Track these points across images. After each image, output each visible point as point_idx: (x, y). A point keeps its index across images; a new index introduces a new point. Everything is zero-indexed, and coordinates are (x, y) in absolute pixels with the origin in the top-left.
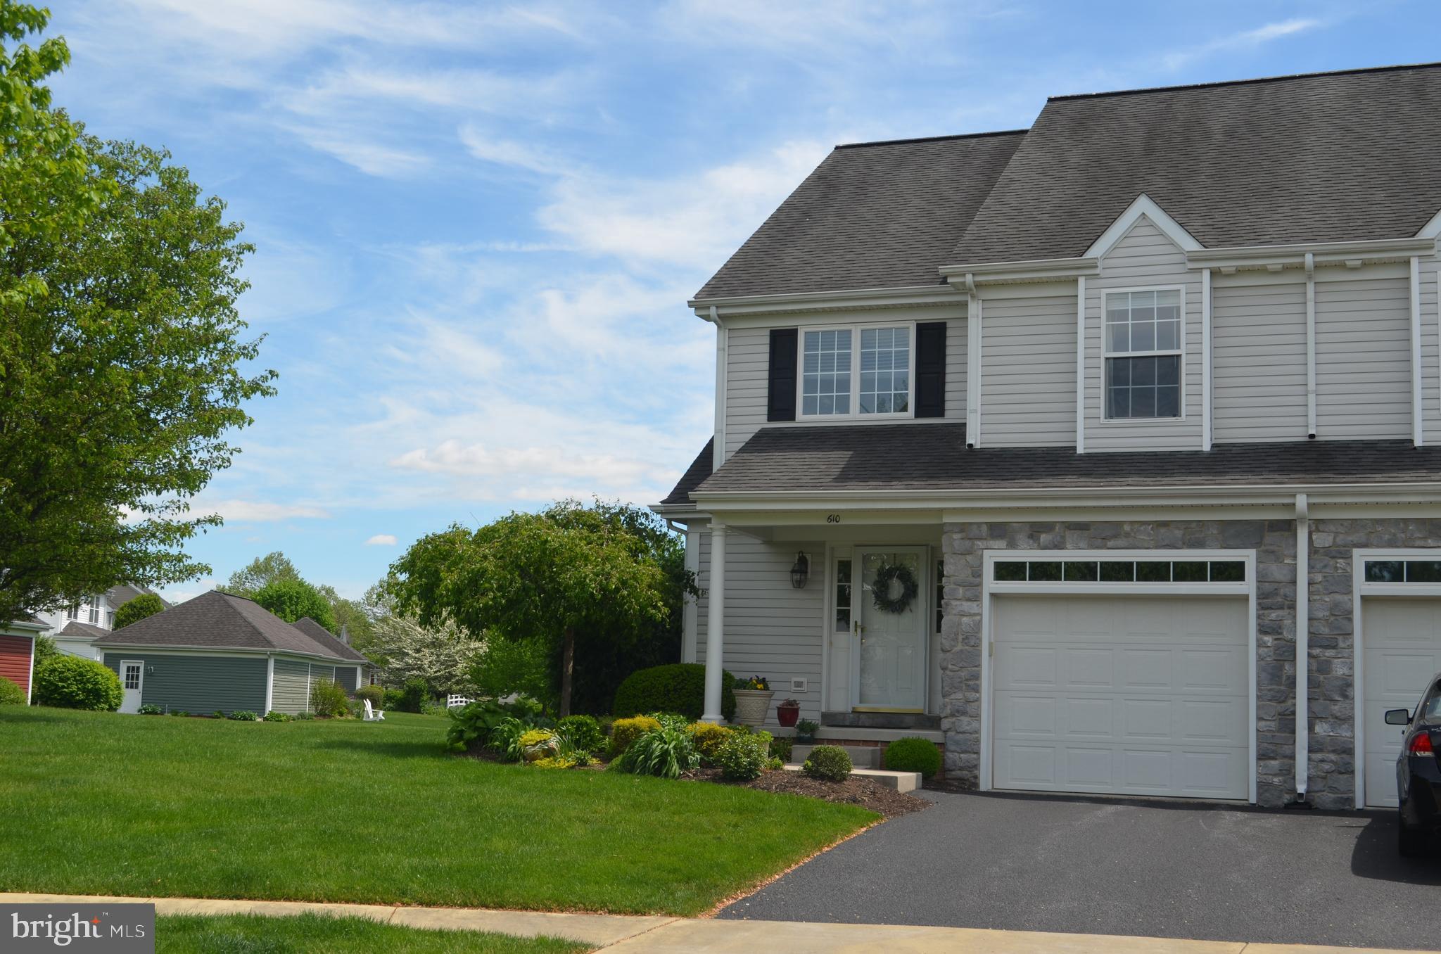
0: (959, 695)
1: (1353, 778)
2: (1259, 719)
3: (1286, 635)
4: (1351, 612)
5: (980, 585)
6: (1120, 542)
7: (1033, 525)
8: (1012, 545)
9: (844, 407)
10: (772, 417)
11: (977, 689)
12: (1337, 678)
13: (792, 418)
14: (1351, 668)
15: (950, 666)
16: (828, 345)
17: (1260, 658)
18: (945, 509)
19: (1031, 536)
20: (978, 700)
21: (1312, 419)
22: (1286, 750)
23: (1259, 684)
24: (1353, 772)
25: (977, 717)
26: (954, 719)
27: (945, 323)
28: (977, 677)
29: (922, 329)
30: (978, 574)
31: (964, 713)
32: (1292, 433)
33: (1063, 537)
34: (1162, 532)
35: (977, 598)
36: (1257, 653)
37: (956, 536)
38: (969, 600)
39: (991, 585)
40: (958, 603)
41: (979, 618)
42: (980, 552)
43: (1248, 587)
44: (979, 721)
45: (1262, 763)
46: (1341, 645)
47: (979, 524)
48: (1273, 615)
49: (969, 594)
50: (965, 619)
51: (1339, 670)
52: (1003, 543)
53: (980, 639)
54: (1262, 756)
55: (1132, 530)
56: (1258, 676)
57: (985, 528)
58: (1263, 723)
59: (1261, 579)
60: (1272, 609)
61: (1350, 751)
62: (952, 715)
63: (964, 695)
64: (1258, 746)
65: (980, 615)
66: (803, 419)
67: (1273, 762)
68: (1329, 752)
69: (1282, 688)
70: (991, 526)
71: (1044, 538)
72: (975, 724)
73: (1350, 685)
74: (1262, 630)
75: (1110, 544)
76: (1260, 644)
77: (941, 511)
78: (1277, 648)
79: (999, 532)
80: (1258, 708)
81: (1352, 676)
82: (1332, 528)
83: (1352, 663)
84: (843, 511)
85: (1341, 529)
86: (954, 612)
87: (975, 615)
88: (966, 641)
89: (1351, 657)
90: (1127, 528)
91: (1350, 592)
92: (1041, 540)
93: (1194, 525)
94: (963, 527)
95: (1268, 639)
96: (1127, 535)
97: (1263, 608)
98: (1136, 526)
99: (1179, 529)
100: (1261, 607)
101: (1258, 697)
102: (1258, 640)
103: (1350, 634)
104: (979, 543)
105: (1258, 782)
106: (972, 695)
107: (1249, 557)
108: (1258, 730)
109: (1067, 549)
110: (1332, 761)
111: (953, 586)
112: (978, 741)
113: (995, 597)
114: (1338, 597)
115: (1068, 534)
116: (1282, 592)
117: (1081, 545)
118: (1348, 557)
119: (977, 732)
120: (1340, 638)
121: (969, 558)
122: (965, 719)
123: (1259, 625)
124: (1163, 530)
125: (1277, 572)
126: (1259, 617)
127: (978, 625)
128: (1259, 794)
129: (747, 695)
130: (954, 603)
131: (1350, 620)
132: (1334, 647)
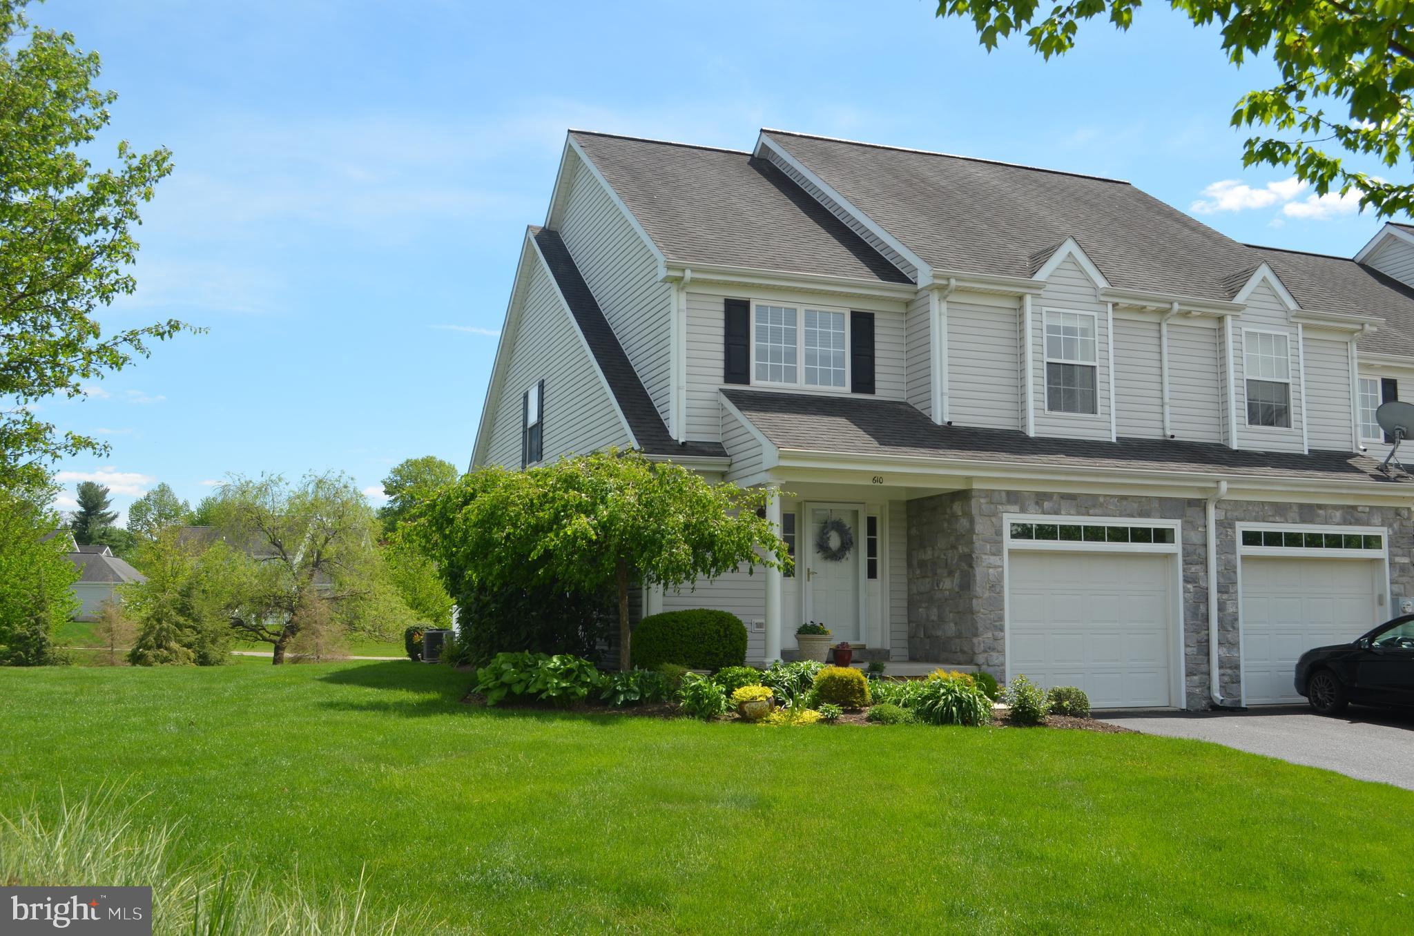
0: (990, 635)
1: (1240, 686)
2: (1187, 646)
3: (1203, 584)
4: (1236, 567)
5: (1001, 542)
6: (1097, 511)
7: (1038, 494)
8: (1023, 510)
9: (792, 376)
10: (728, 378)
11: (1002, 629)
12: (1229, 614)
13: (747, 382)
14: (1237, 608)
15: (982, 610)
16: (776, 320)
17: (1186, 601)
18: (976, 477)
19: (1037, 503)
20: (1003, 638)
21: (1168, 424)
22: (1204, 668)
23: (1185, 620)
24: (1239, 682)
25: (1002, 652)
26: (986, 655)
27: (873, 314)
28: (1001, 618)
29: (855, 316)
30: (999, 533)
31: (994, 650)
32: (1153, 433)
33: (1060, 504)
34: (1125, 504)
35: (998, 553)
36: (1184, 597)
37: (983, 501)
38: (994, 554)
39: (1009, 543)
40: (987, 557)
41: (1001, 569)
42: (1000, 515)
43: (1175, 548)
44: (1004, 655)
45: (1189, 678)
46: (1231, 591)
47: (1000, 491)
48: (1193, 569)
49: (994, 550)
50: (991, 570)
51: (1230, 610)
52: (1016, 508)
53: (1002, 587)
54: (1189, 674)
55: (1105, 501)
56: (1185, 614)
57: (1004, 495)
58: (1189, 649)
59: (1185, 543)
60: (1192, 564)
61: (1237, 667)
62: (985, 651)
63: (993, 635)
64: (1186, 666)
65: (1002, 567)
66: (757, 384)
67: (1195, 677)
68: (1226, 668)
69: (1199, 622)
70: (1008, 493)
71: (1046, 505)
72: (1001, 658)
73: (1236, 619)
74: (1186, 581)
75: (1091, 512)
76: (1186, 591)
77: (969, 479)
78: (1196, 593)
79: (1014, 498)
80: (1186, 638)
81: (1237, 613)
82: (1224, 506)
83: (1237, 603)
84: (887, 473)
85: (1229, 508)
86: (983, 564)
87: (999, 567)
88: (993, 589)
89: (1236, 599)
90: (1101, 500)
91: (1235, 553)
92: (1045, 507)
93: (1144, 499)
94: (989, 494)
95: (1190, 586)
96: (1102, 505)
97: (1187, 564)
98: (1108, 498)
99: (1135, 502)
100: (1185, 562)
101: (1185, 630)
102: (1184, 588)
103: (1236, 583)
104: (1000, 507)
105: (1187, 693)
106: (1000, 634)
107: (1174, 524)
108: (1186, 654)
109: (1061, 514)
110: (1229, 675)
111: (981, 542)
112: (1003, 672)
113: (1012, 553)
114: (1229, 556)
115: (1062, 502)
116: (1197, 552)
117: (1072, 512)
118: (1233, 527)
119: (1003, 664)
120: (1230, 585)
121: (994, 519)
122: (995, 654)
123: (1184, 576)
124: (1125, 503)
125: (1195, 538)
126: (1184, 571)
127: (1001, 575)
128: (1188, 702)
129: (818, 640)
130: (984, 557)
131: (1235, 573)
132: (1227, 592)
